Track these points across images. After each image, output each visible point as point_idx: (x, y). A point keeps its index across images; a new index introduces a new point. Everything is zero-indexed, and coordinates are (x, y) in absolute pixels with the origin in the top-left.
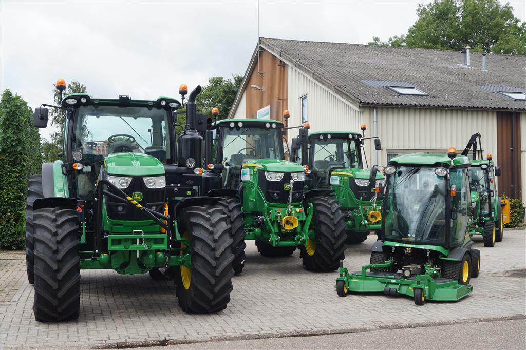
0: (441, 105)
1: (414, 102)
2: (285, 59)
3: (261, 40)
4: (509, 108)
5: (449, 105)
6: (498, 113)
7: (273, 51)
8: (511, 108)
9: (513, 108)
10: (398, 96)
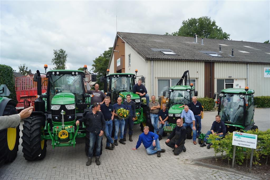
0: (181, 59)
1: (170, 58)
2: (124, 40)
3: (118, 33)
4: (210, 60)
5: (184, 59)
6: (205, 62)
7: (121, 37)
8: (211, 60)
9: (212, 60)
10: (163, 55)
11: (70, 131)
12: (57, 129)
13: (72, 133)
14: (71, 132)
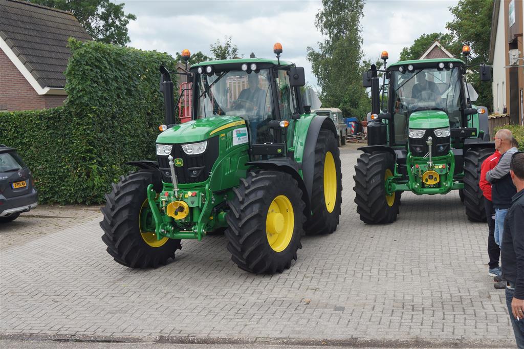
11: (193, 203)
12: (165, 198)
13: (198, 207)
14: (195, 205)
